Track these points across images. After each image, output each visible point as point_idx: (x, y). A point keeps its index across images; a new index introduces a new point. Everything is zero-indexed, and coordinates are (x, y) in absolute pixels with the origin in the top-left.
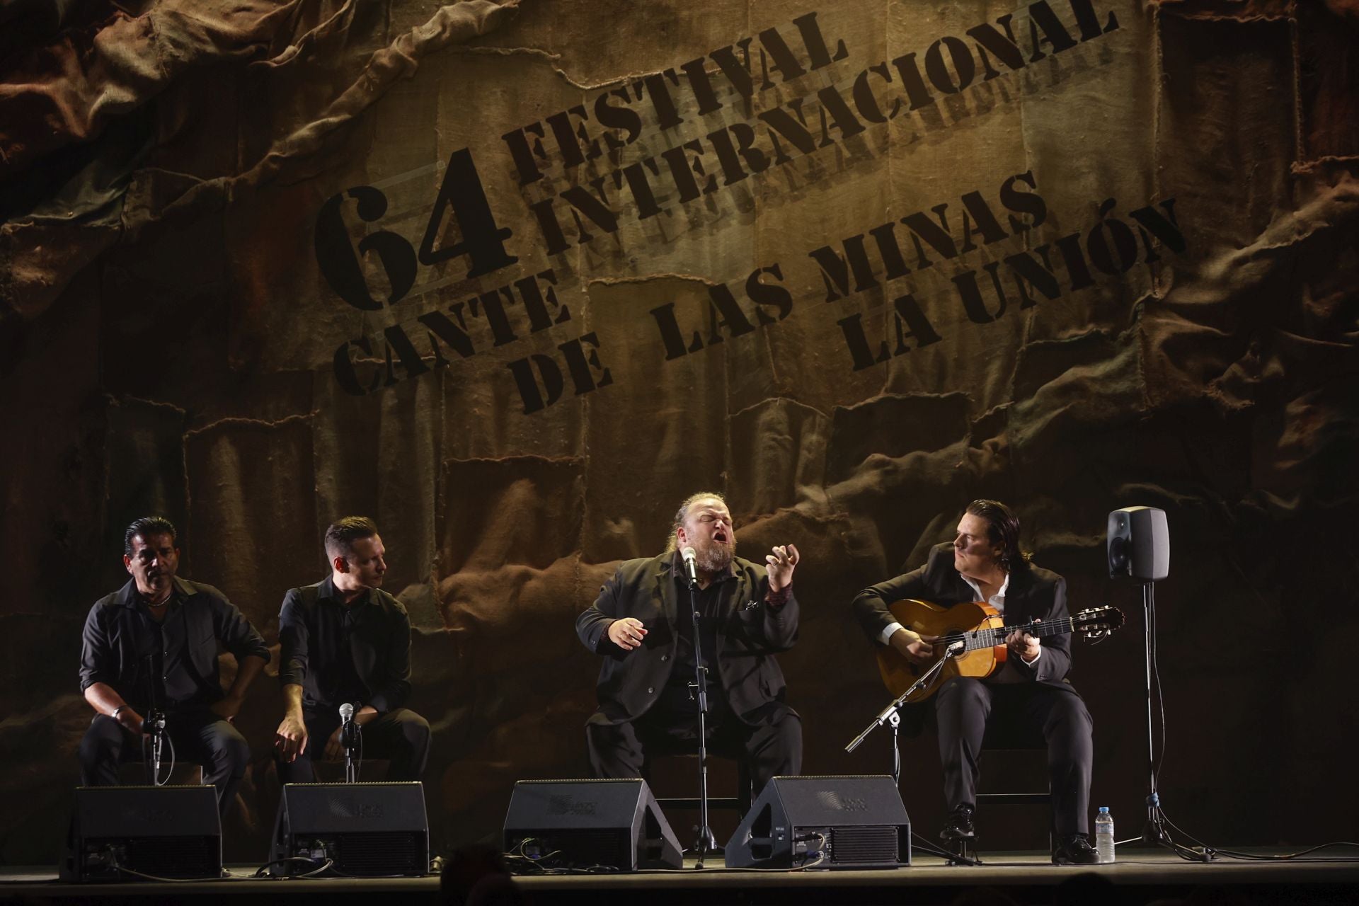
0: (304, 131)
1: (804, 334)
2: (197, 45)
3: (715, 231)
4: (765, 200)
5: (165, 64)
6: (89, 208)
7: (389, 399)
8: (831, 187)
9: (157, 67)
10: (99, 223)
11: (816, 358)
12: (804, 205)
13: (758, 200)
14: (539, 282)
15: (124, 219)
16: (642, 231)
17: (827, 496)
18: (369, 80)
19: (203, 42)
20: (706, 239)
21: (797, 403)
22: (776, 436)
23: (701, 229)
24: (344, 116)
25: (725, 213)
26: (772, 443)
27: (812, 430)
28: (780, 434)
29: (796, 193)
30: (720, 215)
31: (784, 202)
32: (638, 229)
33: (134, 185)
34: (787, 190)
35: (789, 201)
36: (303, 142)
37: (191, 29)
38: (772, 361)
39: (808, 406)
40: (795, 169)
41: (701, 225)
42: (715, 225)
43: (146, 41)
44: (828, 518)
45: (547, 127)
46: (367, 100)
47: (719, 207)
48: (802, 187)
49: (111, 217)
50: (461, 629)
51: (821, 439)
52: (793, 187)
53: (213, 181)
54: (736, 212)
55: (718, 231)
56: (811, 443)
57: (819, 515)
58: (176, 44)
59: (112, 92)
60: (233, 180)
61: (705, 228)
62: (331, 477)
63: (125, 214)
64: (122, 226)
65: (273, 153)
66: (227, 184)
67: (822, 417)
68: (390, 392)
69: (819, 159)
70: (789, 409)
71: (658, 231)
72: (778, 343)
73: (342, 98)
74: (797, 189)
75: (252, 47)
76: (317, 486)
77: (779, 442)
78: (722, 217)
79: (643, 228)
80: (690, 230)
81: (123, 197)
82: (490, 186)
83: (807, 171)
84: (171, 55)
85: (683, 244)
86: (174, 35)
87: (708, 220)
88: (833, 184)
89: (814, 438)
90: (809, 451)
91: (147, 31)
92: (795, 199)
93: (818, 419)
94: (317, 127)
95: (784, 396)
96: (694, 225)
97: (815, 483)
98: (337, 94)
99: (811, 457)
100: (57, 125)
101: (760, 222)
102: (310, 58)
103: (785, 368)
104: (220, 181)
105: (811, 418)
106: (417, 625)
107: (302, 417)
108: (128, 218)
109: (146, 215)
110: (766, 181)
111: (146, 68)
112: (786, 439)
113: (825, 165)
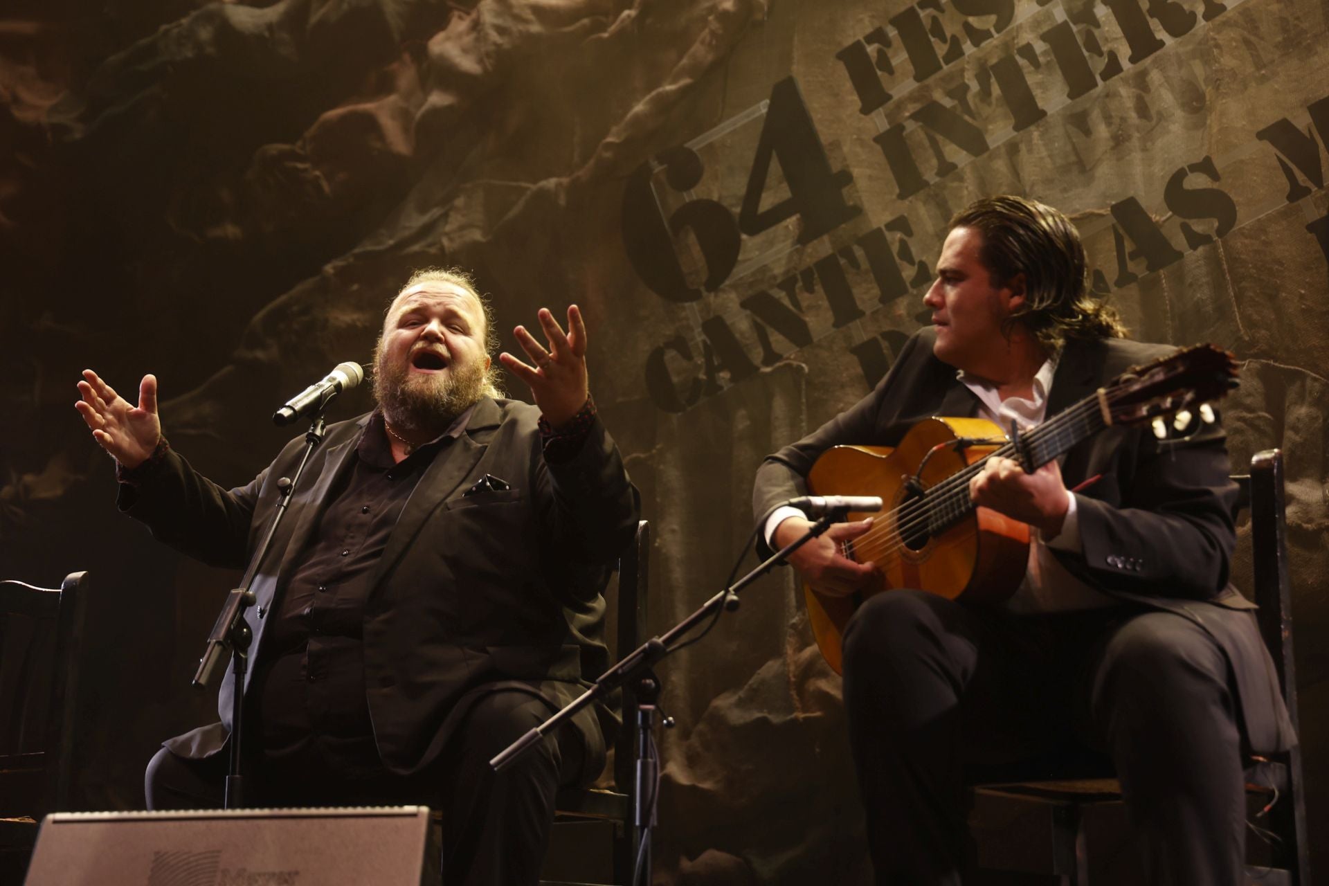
0: (639, 108)
1: (1281, 264)
2: (521, 27)
3: (1149, 144)
4: (1217, 88)
5: (488, 55)
6: (407, 233)
7: (742, 422)
8: (1316, 53)
9: (480, 61)
10: (416, 248)
11: (1302, 297)
12: (1276, 86)
13: (1208, 91)
14: (888, 235)
15: (445, 242)
16: (1048, 160)
17: (1324, 492)
18: (713, 33)
19: (526, 21)
20: (1137, 156)
21: (1276, 364)
22: (1246, 414)
23: (1127, 144)
24: (685, 81)
25: (1162, 117)
26: (1239, 424)
27: (1301, 399)
28: (1250, 409)
29: (1263, 72)
30: (1154, 122)
31: (1246, 88)
32: (1041, 158)
33: (459, 202)
34: (1250, 69)
35: (1254, 84)
36: (637, 119)
37: (516, 11)
38: (1236, 309)
39: (1292, 367)
40: (1262, 39)
41: (1129, 138)
42: (1148, 137)
43: (473, 36)
44: (1321, 523)
45: (892, 32)
46: (710, 57)
47: (1153, 112)
48: (1272, 61)
49: (430, 240)
50: (818, 714)
51: (1314, 411)
52: (1259, 65)
53: (543, 183)
54: (1179, 114)
55: (1153, 144)
56: (1298, 419)
57: (1310, 521)
58: (501, 30)
59: (437, 99)
60: (565, 180)
61: (1135, 141)
62: (675, 527)
63: (446, 234)
64: (442, 249)
65: (610, 139)
66: (558, 185)
67: (1315, 380)
68: (742, 412)
69: (1298, 18)
70: (1265, 375)
71: (1073, 158)
72: (1244, 284)
73: (685, 61)
74: (1264, 66)
75: (586, 21)
76: (658, 540)
77: (1250, 424)
78: (1157, 124)
79: (1050, 156)
80: (1113, 148)
81: (445, 216)
82: (855, 137)
83: (1280, 39)
84: (495, 44)
85: (1104, 170)
86: (499, 21)
87: (1138, 132)
88: (1319, 49)
89: (1303, 411)
90: (1296, 430)
91: (476, 26)
92: (1263, 80)
93: (1309, 382)
94: (652, 100)
95: (1256, 356)
96: (1119, 141)
97: (1308, 476)
98: (680, 57)
99: (1297, 439)
100: (378, 145)
101: (1212, 120)
102: (649, 21)
103: (1255, 317)
104: (551, 183)
105: (1298, 384)
106: (769, 713)
107: (642, 456)
108: (451, 240)
109: (477, 235)
110: (1219, 63)
111: (468, 64)
112: (1259, 417)
113: (1305, 25)
